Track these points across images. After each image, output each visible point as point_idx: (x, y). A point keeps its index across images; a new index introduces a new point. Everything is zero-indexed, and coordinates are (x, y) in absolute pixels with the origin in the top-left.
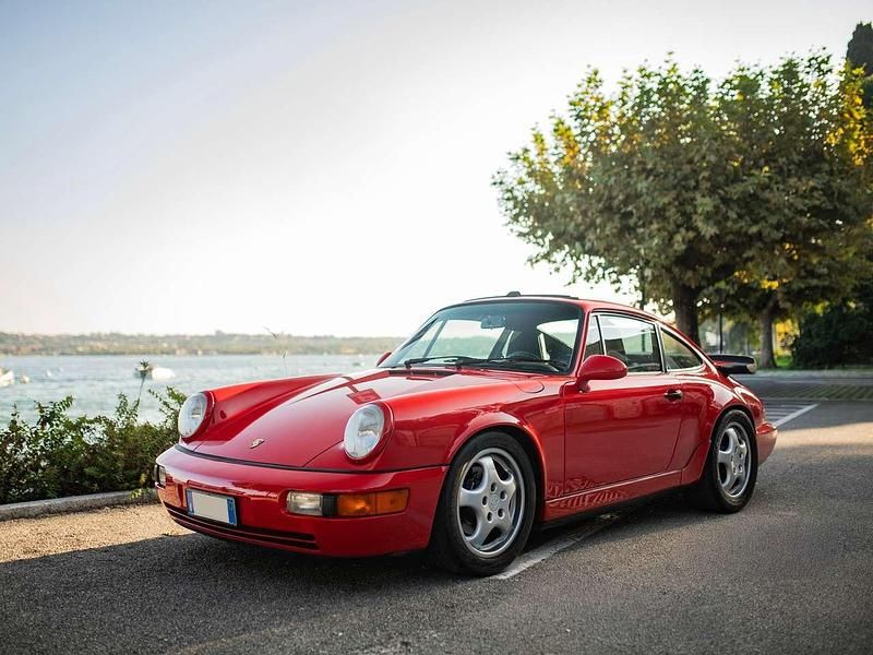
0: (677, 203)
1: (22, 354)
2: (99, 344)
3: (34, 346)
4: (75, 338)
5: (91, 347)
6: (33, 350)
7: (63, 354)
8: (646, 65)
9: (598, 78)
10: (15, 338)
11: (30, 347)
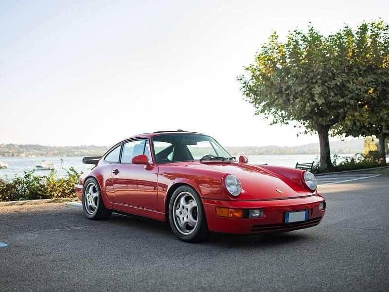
0: (308, 89)
1: (49, 156)
2: (85, 151)
3: (55, 152)
4: (74, 148)
5: (81, 152)
6: (54, 154)
7: (68, 156)
8: (297, 29)
9: (276, 35)
10: (46, 148)
11: (52, 153)
